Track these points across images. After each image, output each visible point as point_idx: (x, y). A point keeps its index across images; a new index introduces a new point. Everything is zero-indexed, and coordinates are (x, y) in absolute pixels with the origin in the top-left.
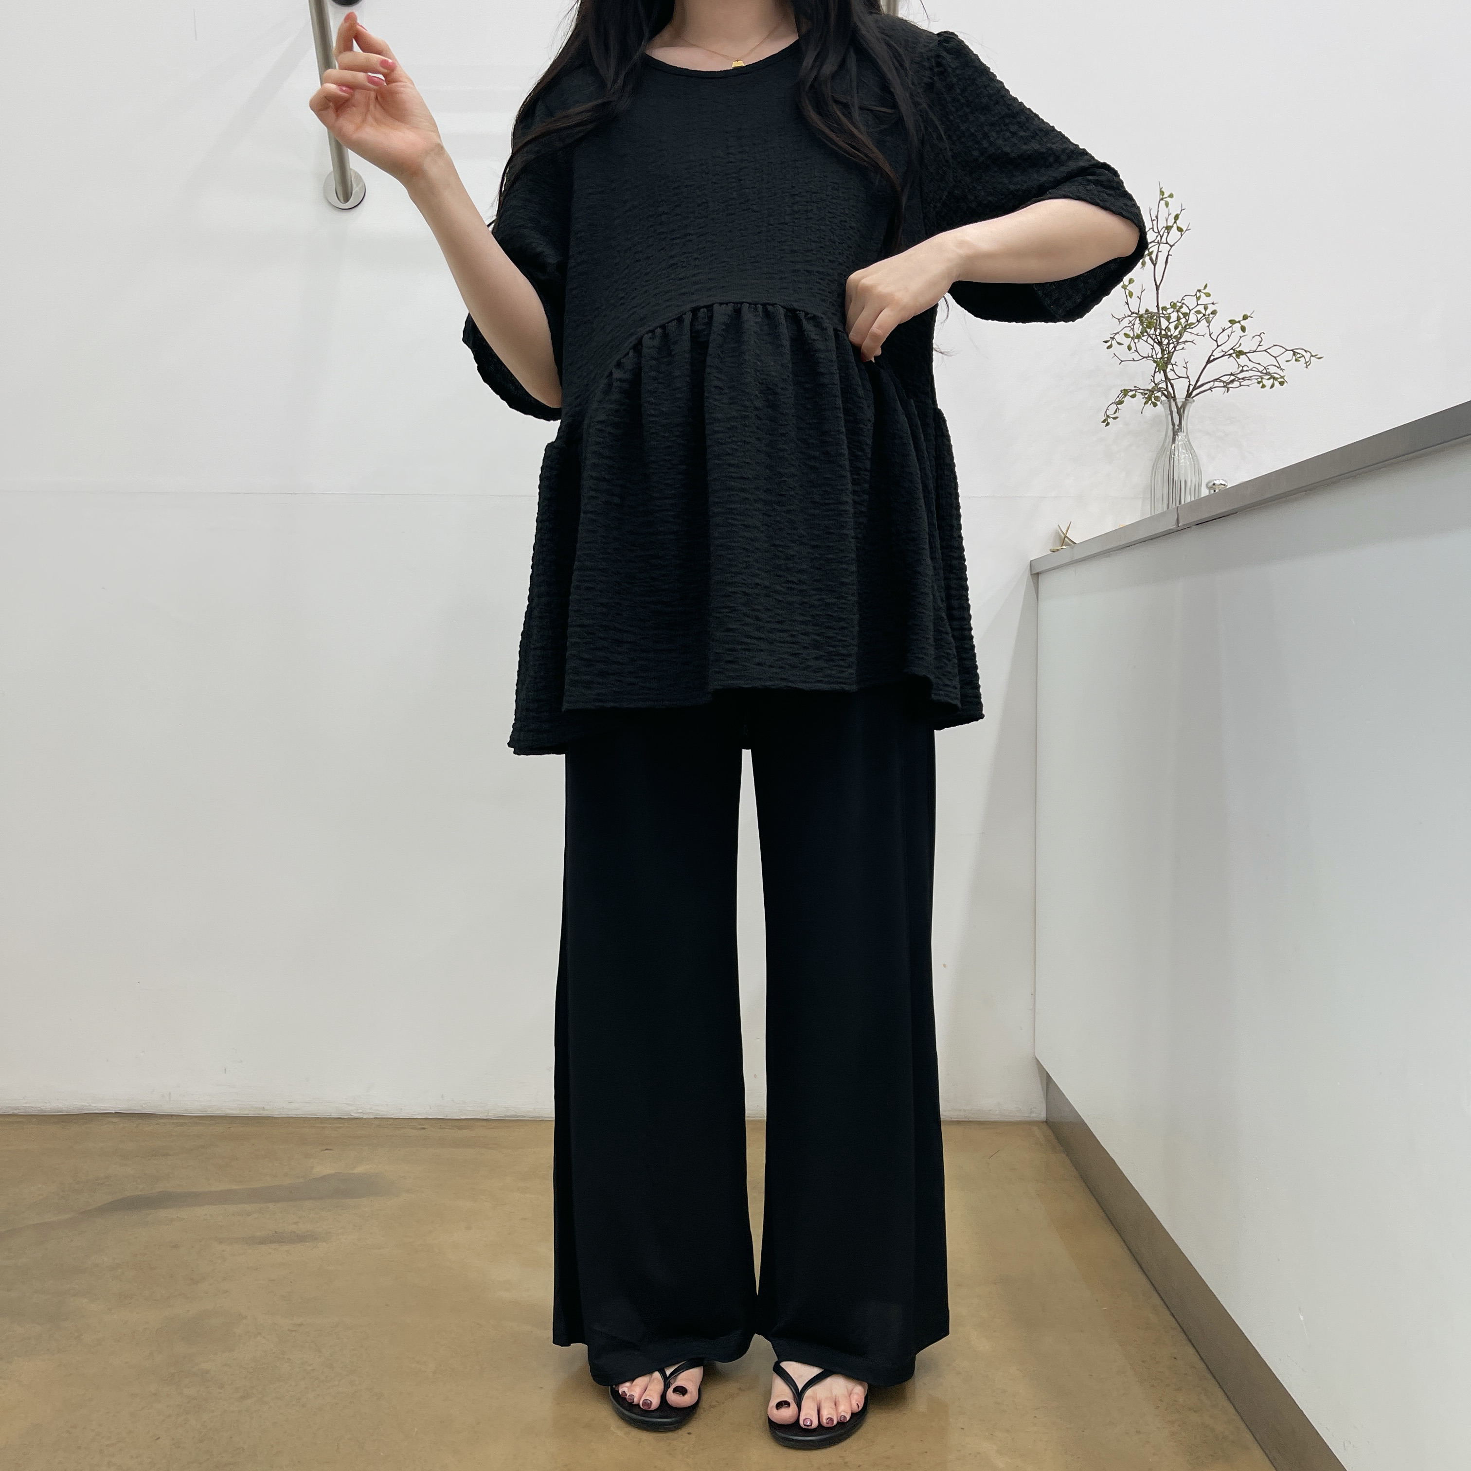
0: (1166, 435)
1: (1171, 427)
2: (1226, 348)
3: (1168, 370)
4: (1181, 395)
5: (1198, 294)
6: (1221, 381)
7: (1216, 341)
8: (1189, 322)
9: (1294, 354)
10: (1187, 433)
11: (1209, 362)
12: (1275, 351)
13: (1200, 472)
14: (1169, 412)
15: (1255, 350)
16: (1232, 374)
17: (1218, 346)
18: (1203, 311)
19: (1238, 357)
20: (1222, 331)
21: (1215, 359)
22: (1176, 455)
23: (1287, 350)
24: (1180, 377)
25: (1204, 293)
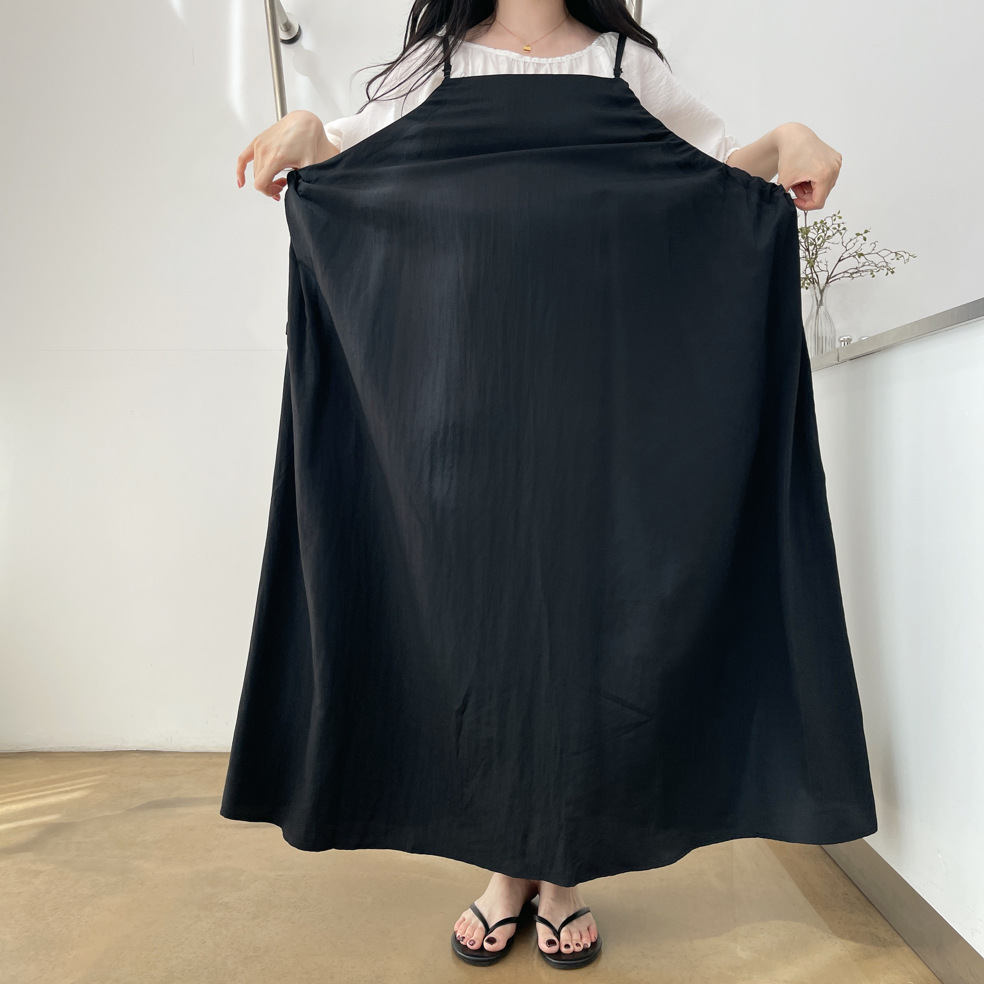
0: (812, 307)
1: (815, 302)
2: (851, 251)
3: (815, 266)
4: (822, 281)
5: (833, 218)
6: (848, 273)
7: (846, 247)
8: (827, 235)
9: (896, 255)
10: (826, 307)
11: (840, 261)
12: (883, 253)
13: (835, 331)
14: (814, 293)
15: (870, 252)
16: (856, 268)
17: (847, 250)
18: (837, 228)
19: (859, 257)
20: (849, 240)
21: (843, 259)
22: (819, 320)
23: (892, 252)
24: (822, 271)
25: (838, 217)
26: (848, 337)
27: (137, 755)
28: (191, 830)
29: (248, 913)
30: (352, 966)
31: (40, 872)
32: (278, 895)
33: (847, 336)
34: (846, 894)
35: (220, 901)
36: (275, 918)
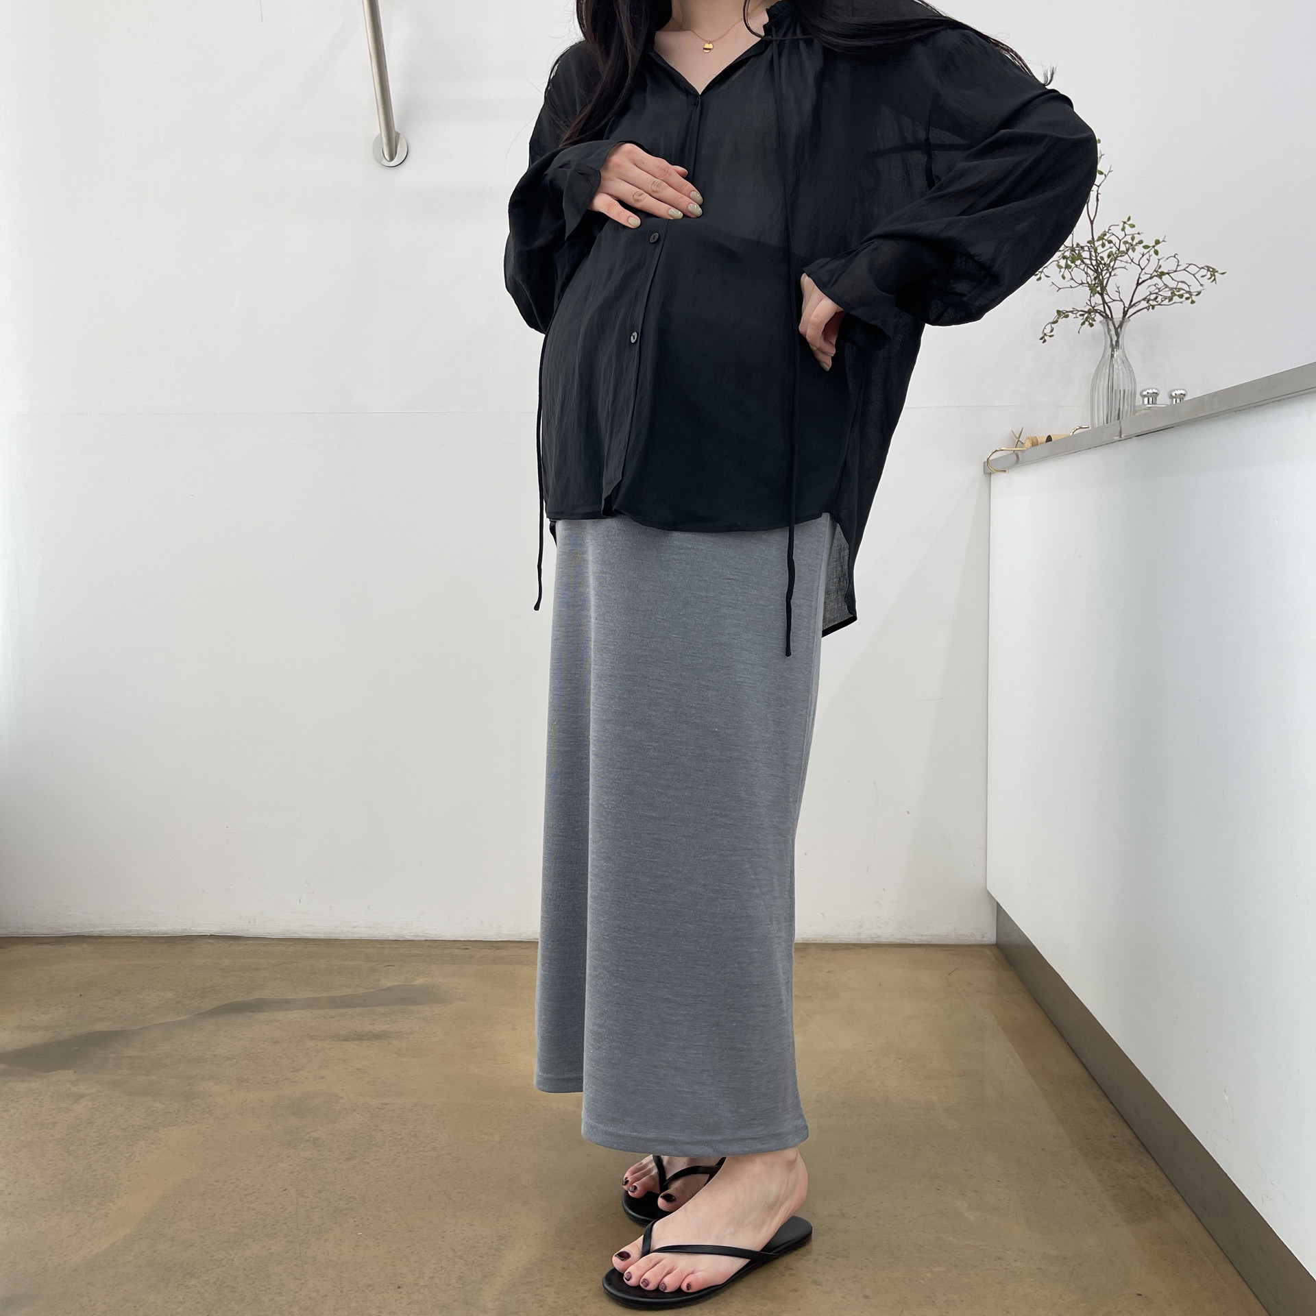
0: (1105, 351)
1: (1109, 344)
4: (1117, 316)
10: (1124, 350)
11: (1138, 284)
14: (1108, 331)
22: (1115, 366)
26: (1156, 391)
27: (211, 941)
28: (274, 1042)
29: (343, 1153)
30: (469, 1223)
31: (82, 1096)
32: (380, 1130)
33: (1152, 389)
34: (1114, 1137)
35: (307, 1137)
36: (376, 1159)
